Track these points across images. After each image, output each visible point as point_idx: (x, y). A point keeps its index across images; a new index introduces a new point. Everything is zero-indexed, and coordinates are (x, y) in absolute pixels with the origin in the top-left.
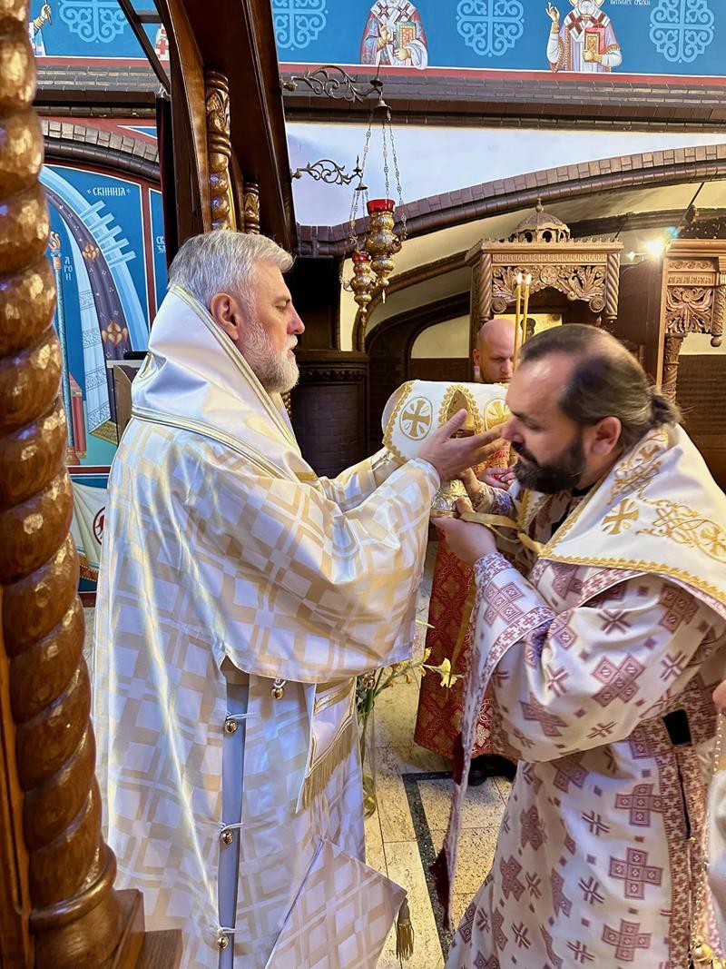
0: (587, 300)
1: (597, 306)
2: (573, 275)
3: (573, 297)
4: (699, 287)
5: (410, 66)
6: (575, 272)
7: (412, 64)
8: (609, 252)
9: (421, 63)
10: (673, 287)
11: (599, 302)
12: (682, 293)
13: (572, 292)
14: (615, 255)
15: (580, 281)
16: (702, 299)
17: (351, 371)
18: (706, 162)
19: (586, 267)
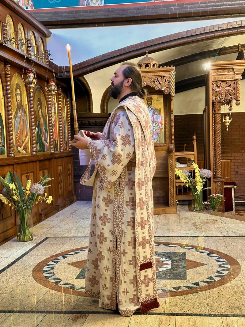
0: (163, 90)
1: (166, 92)
2: (157, 80)
3: (157, 88)
4: (228, 80)
5: (97, 5)
6: (157, 79)
7: (98, 4)
8: (170, 71)
9: (102, 3)
10: (216, 81)
11: (167, 90)
12: (221, 83)
13: (157, 87)
14: (172, 72)
15: (159, 82)
16: (230, 86)
17: (97, 121)
18: (219, 30)
19: (161, 77)
